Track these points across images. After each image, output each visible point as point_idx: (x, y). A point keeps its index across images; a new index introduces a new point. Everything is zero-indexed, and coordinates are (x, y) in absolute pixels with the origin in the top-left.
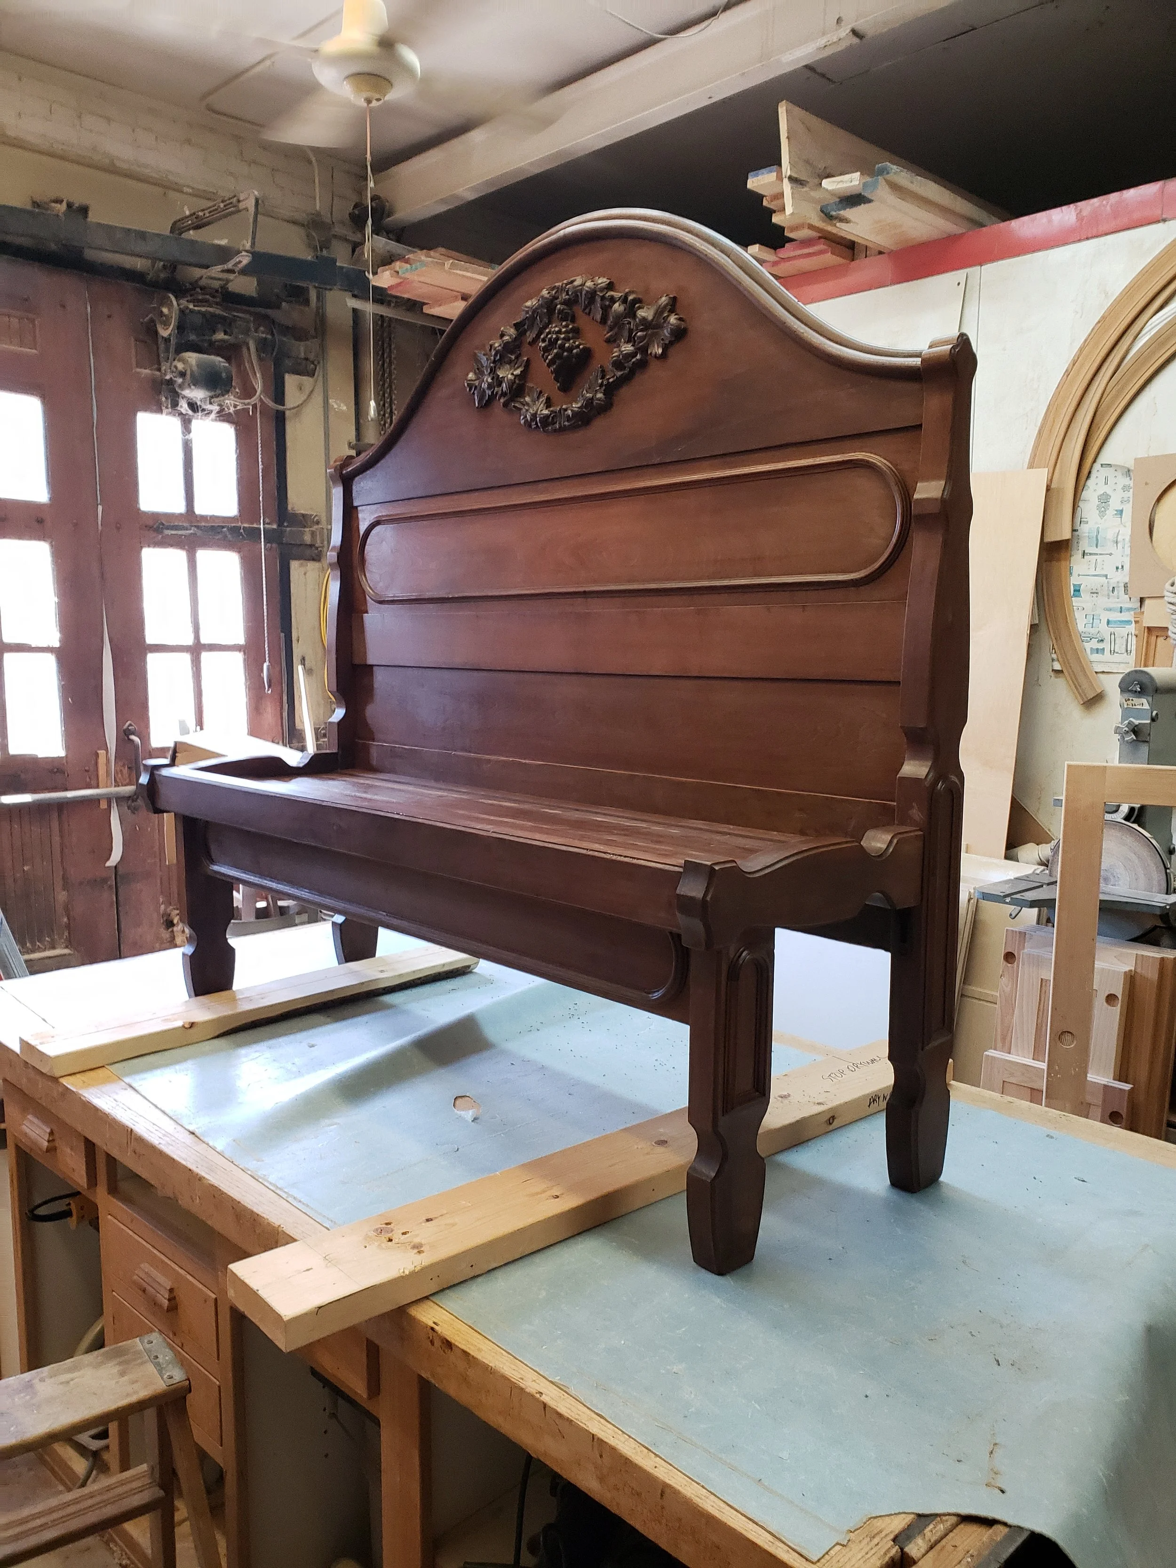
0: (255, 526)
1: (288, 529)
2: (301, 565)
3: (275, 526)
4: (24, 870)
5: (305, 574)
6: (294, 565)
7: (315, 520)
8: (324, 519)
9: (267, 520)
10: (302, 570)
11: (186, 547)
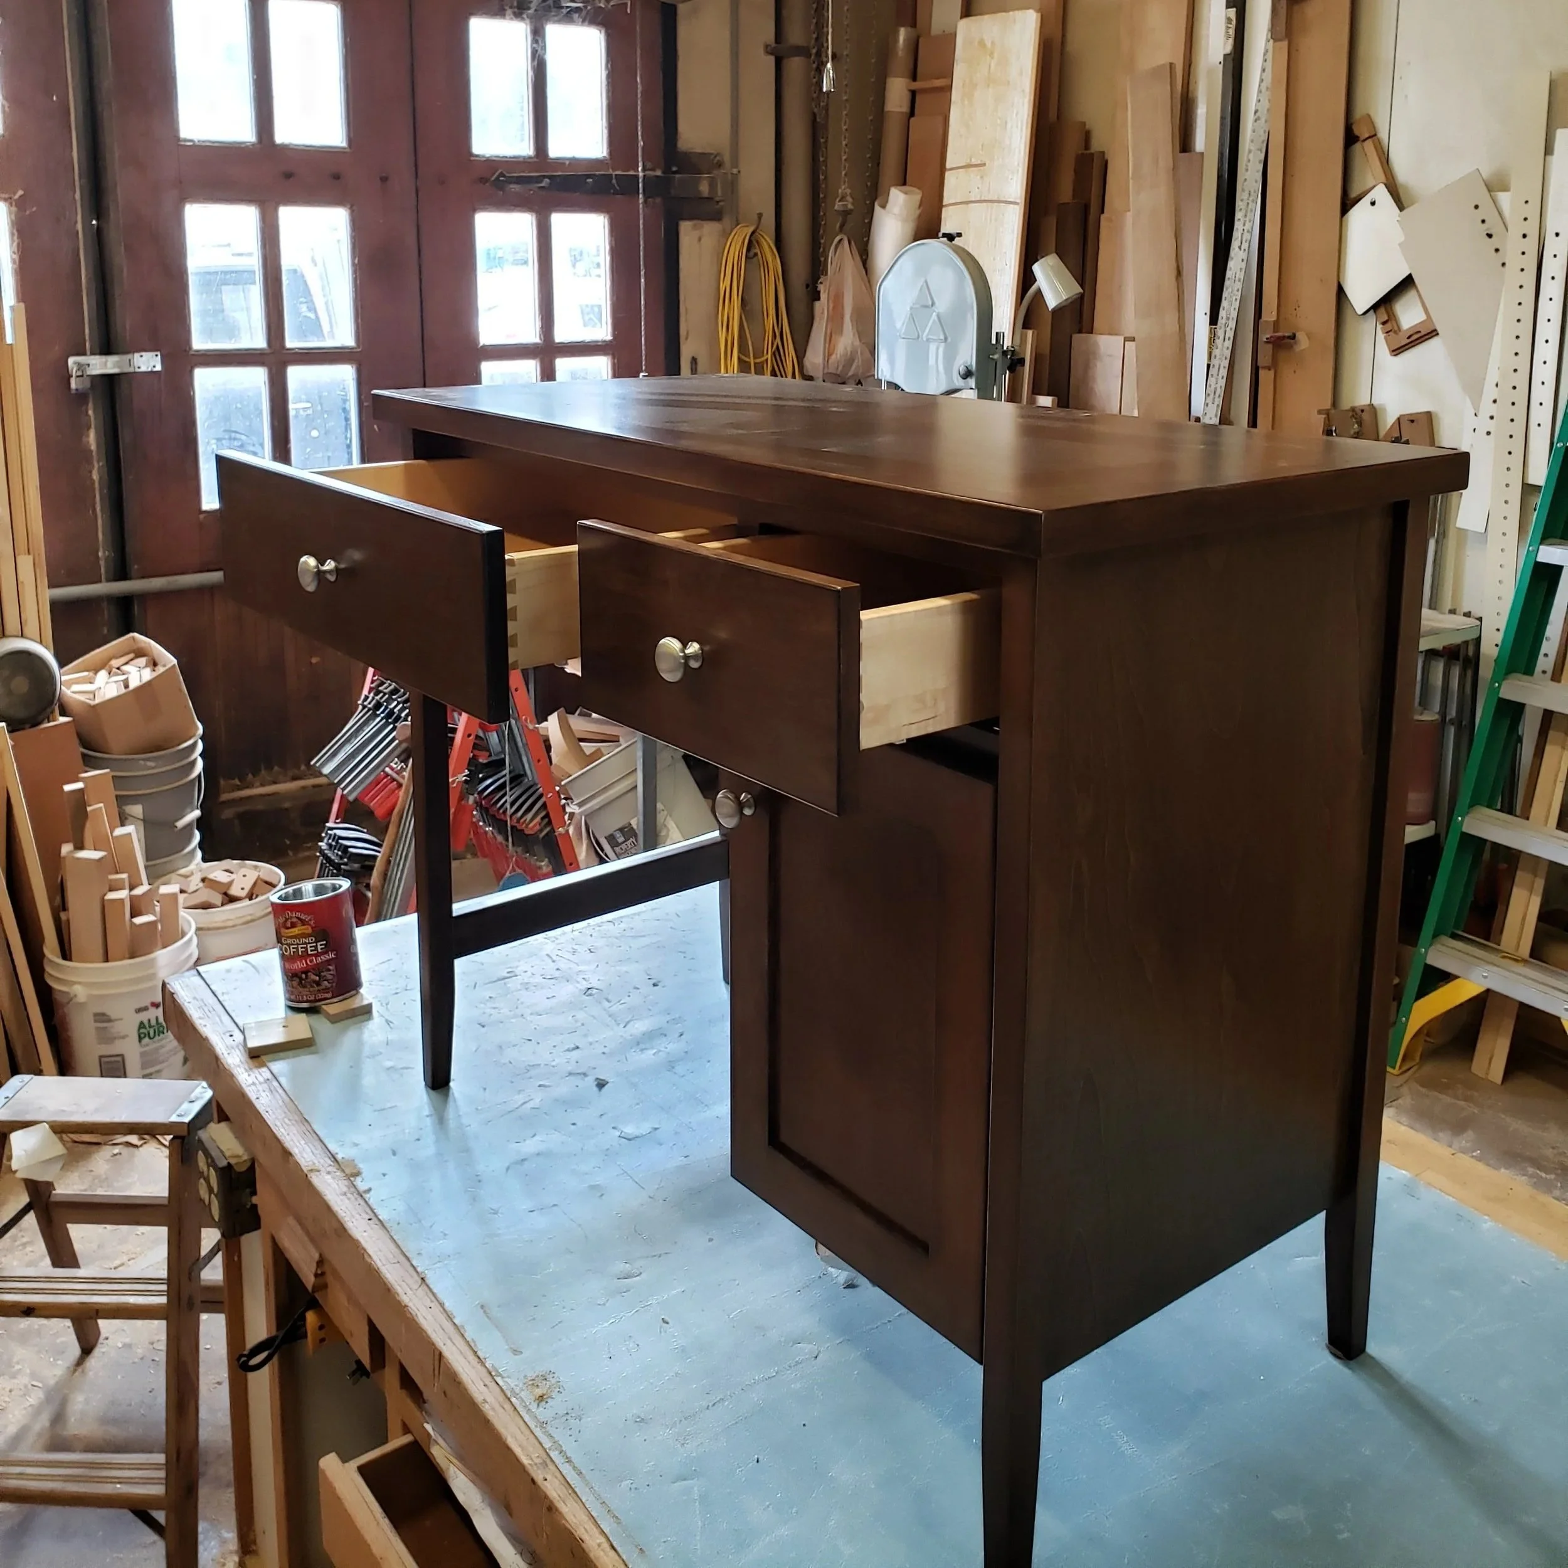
0: (632, 173)
1: (677, 176)
2: (695, 227)
3: (659, 173)
4: (311, 663)
5: (700, 239)
6: (685, 227)
7: (715, 161)
8: (727, 158)
9: (649, 165)
10: (696, 234)
11: (537, 207)
